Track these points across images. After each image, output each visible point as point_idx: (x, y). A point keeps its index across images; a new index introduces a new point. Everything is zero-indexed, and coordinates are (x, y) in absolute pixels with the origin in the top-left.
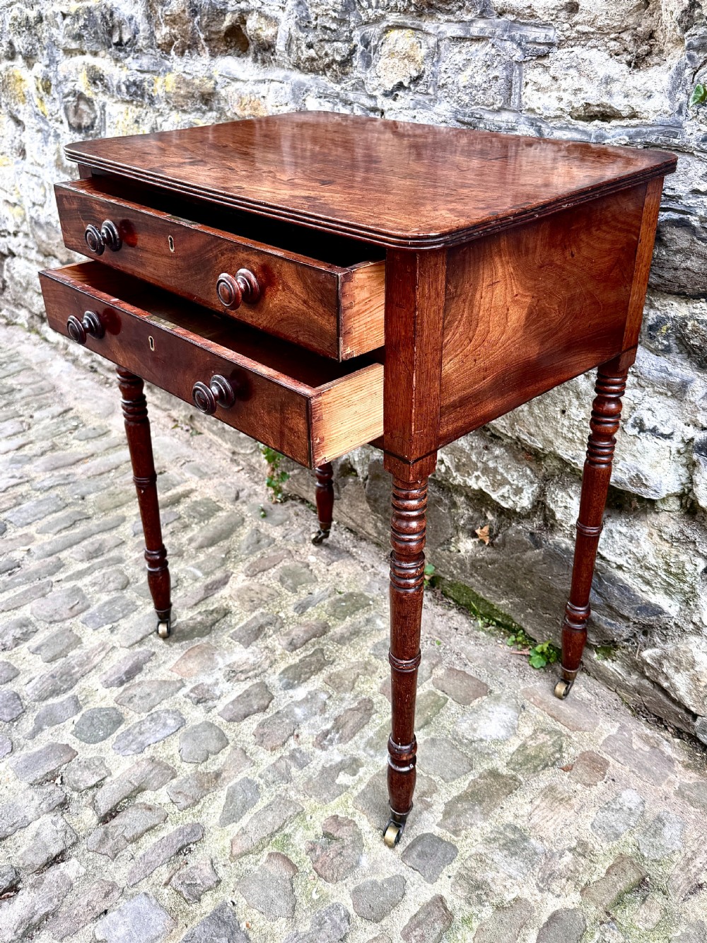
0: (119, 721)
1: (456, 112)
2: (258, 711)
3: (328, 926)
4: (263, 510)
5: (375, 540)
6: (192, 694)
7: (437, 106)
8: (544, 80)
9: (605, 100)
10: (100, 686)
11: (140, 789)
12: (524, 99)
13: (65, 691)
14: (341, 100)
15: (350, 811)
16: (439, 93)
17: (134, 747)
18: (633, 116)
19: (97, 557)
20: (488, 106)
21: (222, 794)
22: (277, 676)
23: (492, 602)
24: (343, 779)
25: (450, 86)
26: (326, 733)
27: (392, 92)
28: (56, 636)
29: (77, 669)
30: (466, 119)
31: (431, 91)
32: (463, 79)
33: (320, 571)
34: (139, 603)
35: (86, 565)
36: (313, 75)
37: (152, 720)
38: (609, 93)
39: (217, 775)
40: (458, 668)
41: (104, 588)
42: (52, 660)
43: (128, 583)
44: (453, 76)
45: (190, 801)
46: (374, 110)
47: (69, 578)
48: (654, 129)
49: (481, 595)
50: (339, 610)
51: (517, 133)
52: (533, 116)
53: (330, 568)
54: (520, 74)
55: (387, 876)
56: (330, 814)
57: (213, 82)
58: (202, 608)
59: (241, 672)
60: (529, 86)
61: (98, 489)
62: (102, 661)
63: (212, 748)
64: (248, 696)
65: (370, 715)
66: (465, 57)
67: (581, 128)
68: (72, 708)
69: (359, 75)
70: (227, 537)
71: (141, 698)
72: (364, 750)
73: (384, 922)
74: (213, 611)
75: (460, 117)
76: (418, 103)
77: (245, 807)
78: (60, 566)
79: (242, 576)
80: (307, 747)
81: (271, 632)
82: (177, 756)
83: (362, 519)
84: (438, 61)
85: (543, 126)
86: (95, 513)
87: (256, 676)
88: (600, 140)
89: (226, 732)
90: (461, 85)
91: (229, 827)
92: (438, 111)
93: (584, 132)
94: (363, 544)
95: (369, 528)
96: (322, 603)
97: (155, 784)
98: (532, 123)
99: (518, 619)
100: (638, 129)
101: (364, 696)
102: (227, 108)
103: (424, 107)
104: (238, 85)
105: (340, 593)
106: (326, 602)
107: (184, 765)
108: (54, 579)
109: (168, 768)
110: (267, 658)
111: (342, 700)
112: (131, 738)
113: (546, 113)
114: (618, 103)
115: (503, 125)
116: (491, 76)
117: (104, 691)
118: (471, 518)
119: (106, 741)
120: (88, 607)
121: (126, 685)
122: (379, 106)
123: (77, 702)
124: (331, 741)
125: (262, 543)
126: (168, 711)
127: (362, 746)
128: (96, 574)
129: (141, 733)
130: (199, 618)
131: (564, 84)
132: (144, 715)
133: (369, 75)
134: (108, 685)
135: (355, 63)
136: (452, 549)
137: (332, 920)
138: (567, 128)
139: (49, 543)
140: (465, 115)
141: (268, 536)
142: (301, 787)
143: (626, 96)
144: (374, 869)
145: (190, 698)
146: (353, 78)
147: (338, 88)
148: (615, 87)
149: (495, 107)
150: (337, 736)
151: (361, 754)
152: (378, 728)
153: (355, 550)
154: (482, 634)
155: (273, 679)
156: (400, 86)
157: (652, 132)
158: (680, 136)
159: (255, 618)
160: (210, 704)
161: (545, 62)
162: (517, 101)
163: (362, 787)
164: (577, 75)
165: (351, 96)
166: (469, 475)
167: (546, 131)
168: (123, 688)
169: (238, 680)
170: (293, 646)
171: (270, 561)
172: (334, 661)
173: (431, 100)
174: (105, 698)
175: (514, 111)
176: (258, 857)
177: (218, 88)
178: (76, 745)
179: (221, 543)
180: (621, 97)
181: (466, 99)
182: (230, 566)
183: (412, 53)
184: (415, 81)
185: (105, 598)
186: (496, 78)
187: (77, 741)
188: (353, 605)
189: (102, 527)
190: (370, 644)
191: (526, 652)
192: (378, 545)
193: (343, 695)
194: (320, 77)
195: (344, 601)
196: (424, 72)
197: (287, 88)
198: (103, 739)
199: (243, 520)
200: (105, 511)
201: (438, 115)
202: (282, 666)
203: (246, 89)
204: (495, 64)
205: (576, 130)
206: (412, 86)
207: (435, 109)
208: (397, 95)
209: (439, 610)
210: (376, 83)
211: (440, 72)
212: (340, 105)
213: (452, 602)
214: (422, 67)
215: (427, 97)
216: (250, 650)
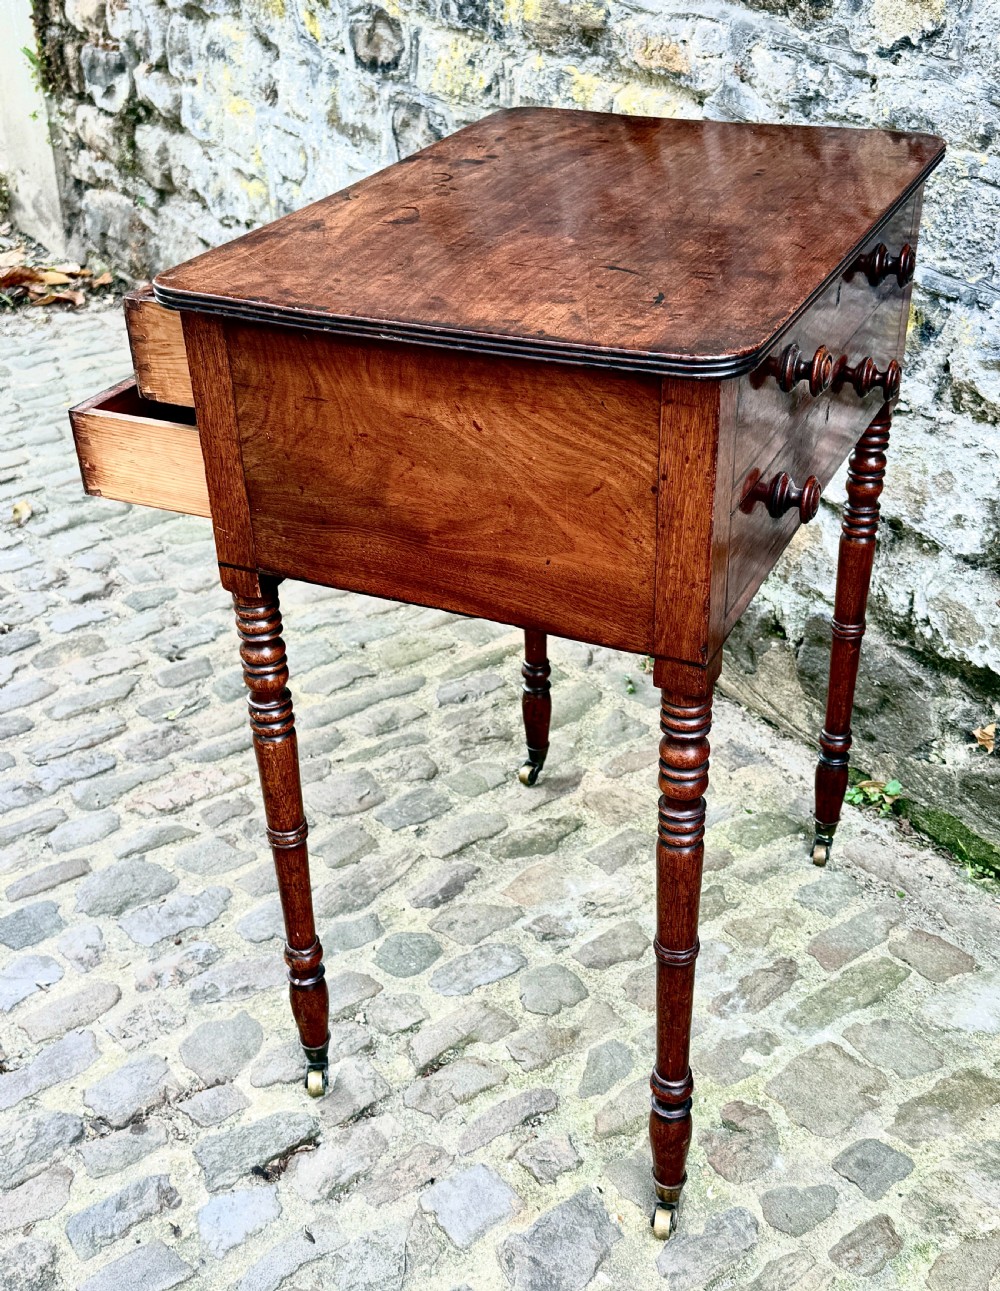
0: (437, 952)
1: (990, 90)
2: (629, 958)
3: (729, 1232)
4: (630, 682)
5: (807, 739)
6: (535, 927)
7: (961, 77)
10: (407, 905)
11: (470, 1040)
13: (359, 908)
14: (810, 57)
15: (762, 1098)
16: (967, 59)
17: (460, 986)
19: (389, 732)
21: (583, 1057)
22: (652, 917)
23: (991, 842)
24: (751, 1057)
25: (983, 50)
26: (726, 998)
27: (891, 51)
28: (343, 833)
29: (374, 880)
31: (953, 54)
33: (718, 779)
34: (452, 800)
35: (374, 742)
36: (766, 14)
37: (482, 954)
39: (574, 1034)
40: (930, 932)
41: (403, 775)
42: (340, 865)
43: (436, 772)
44: (989, 35)
45: (538, 1061)
46: (861, 75)
47: (354, 758)
49: (975, 830)
50: (747, 835)
53: (734, 775)
55: (812, 1184)
56: (732, 1098)
57: (602, 12)
58: (544, 815)
59: (604, 905)
61: (383, 635)
62: (406, 873)
63: (566, 999)
64: (614, 937)
65: (792, 980)
68: (370, 930)
69: (841, 22)
70: (576, 719)
71: (465, 925)
72: (783, 1025)
73: (805, 1237)
74: (559, 821)
75: (996, 98)
76: (932, 71)
77: (613, 1077)
78: (339, 740)
79: (601, 777)
80: (699, 1012)
81: (644, 858)
82: (518, 1003)
83: (789, 705)
84: (967, 11)
86: (381, 670)
87: (625, 913)
89: (584, 980)
91: (591, 1099)
92: (963, 86)
94: (788, 743)
95: (799, 719)
96: (722, 823)
97: (490, 1035)
101: (783, 955)
102: (621, 53)
103: (940, 76)
104: (642, 18)
105: (749, 812)
106: (728, 822)
107: (528, 1015)
108: (332, 757)
109: (505, 1016)
110: (638, 891)
111: (750, 956)
112: (453, 974)
117: (412, 912)
118: (967, 713)
119: (420, 976)
120: (383, 799)
121: (442, 907)
122: (870, 70)
123: (377, 923)
124: (734, 1007)
125: (630, 730)
126: (502, 946)
127: (779, 1019)
128: (391, 755)
129: (467, 970)
130: (540, 828)
132: (470, 948)
133: (856, 23)
134: (419, 905)
135: (836, 3)
136: (933, 758)
137: (734, 1226)
139: (322, 707)
141: (638, 722)
144: (793, 1171)
145: (533, 932)
146: (831, 26)
147: (805, 38)
150: (743, 1002)
151: (776, 1029)
152: (803, 999)
153: (773, 751)
154: (971, 887)
155: (647, 919)
156: (906, 43)
159: (622, 835)
160: (561, 942)
163: (778, 1070)
165: (826, 52)
166: (970, 643)
168: (438, 910)
169: (599, 916)
171: (643, 759)
172: (739, 904)
173: (952, 69)
174: (417, 921)
176: (633, 1139)
177: (611, 22)
178: (380, 977)
179: (567, 727)
182: (581, 760)
184: (930, 37)
185: (406, 789)
187: (381, 972)
188: (769, 830)
189: (393, 691)
190: (794, 885)
193: (752, 951)
194: (778, 18)
195: (756, 824)
196: (944, 26)
197: (724, 31)
198: (416, 973)
199: (600, 694)
200: (396, 667)
201: (963, 91)
203: (656, 26)
206: (923, 44)
207: (958, 83)
208: (899, 56)
209: (905, 848)
210: (867, 35)
211: (970, 28)
212: (807, 64)
213: (926, 838)
214: (943, 18)
215: (946, 63)
216: (615, 877)
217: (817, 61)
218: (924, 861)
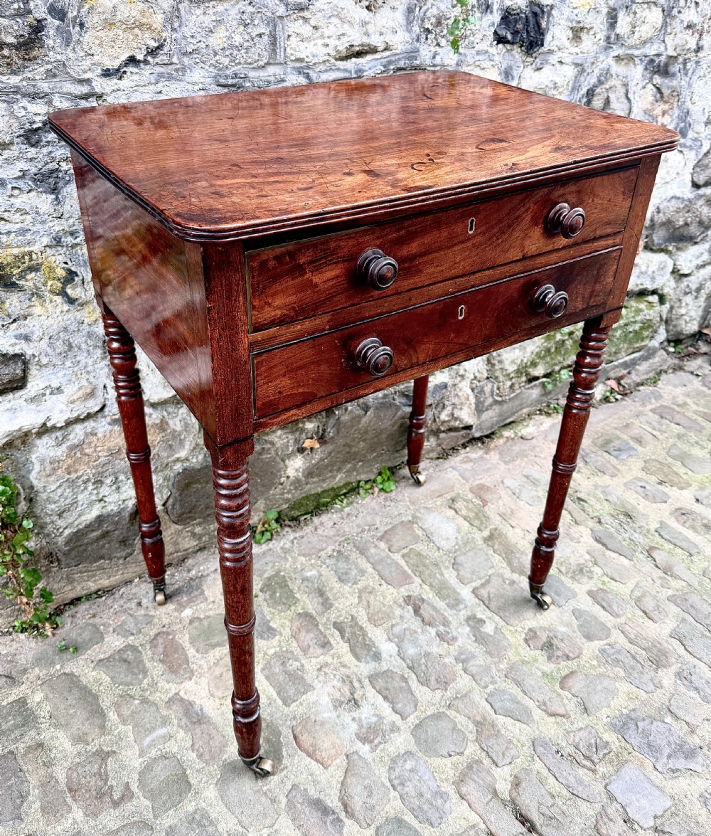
0: (398, 821)
1: (215, 77)
2: (406, 683)
4: (65, 649)
7: (188, 73)
8: (306, 30)
9: (365, 40)
11: (495, 794)
12: (289, 51)
14: (24, 95)
15: (520, 629)
16: (186, 60)
17: (440, 802)
18: (386, 49)
20: (249, 64)
21: (501, 720)
22: (362, 665)
23: (331, 486)
24: (489, 628)
25: (201, 51)
26: (440, 635)
27: (118, 70)
30: (230, 81)
31: (175, 60)
32: (217, 40)
33: (211, 609)
38: (367, 34)
39: (477, 724)
40: (379, 534)
44: (204, 39)
45: (512, 746)
46: (88, 96)
48: (401, 56)
49: (320, 490)
50: (283, 600)
51: (284, 84)
52: (298, 65)
54: (283, 28)
56: (522, 643)
59: (351, 694)
60: (291, 38)
63: (451, 726)
64: (387, 689)
65: (423, 600)
66: (214, 18)
67: (342, 67)
69: (59, 57)
71: (370, 796)
72: (460, 611)
73: (609, 626)
75: (222, 81)
76: (161, 75)
77: (517, 702)
80: (453, 650)
81: (298, 663)
82: (454, 759)
84: (180, 26)
85: (310, 72)
87: (360, 681)
88: (360, 74)
89: (429, 713)
90: (216, 48)
91: (536, 718)
92: (194, 79)
93: (346, 70)
94: (190, 562)
95: (188, 544)
96: (267, 613)
97: (489, 779)
98: (300, 71)
99: (353, 478)
100: (389, 59)
101: (401, 601)
103: (170, 78)
106: (267, 609)
107: (467, 753)
109: (470, 767)
110: (336, 669)
111: (401, 617)
112: (425, 807)
113: (315, 60)
114: (376, 41)
115: (272, 79)
116: (254, 35)
122: (98, 90)
124: (447, 632)
125: (129, 658)
126: (390, 768)
127: (454, 611)
129: (421, 795)
131: (327, 33)
132: (393, 793)
133: (72, 55)
135: (50, 42)
136: (282, 480)
138: (331, 69)
140: (227, 77)
141: (119, 651)
142: (497, 660)
143: (381, 34)
146: (48, 63)
147: (14, 80)
148: (371, 28)
149: (261, 63)
150: (442, 627)
151: (463, 614)
152: (437, 598)
153: (193, 572)
154: (347, 510)
155: (365, 668)
156: (132, 60)
157: (399, 59)
158: (418, 58)
159: (267, 678)
160: (387, 727)
161: (306, 14)
162: (282, 54)
163: (497, 618)
164: (339, 22)
165: (45, 86)
167: (313, 75)
169: (362, 698)
170: (325, 645)
172: (352, 616)
173: (177, 70)
175: (281, 64)
180: (377, 36)
181: (226, 61)
182: (157, 697)
183: (144, 20)
184: (152, 52)
186: (260, 35)
188: (281, 587)
190: (337, 585)
191: (376, 490)
192: (201, 549)
193: (397, 615)
195: (275, 593)
196: (164, 41)
199: (66, 675)
201: (194, 84)
202: (349, 658)
204: (256, 23)
205: (338, 69)
206: (149, 58)
207: (187, 78)
208: (125, 72)
209: (308, 530)
210: (87, 63)
211: (185, 38)
212: (25, 102)
213: (305, 517)
214: (164, 35)
215: (170, 67)
216: (318, 685)
217: (34, 97)
218: (322, 524)
